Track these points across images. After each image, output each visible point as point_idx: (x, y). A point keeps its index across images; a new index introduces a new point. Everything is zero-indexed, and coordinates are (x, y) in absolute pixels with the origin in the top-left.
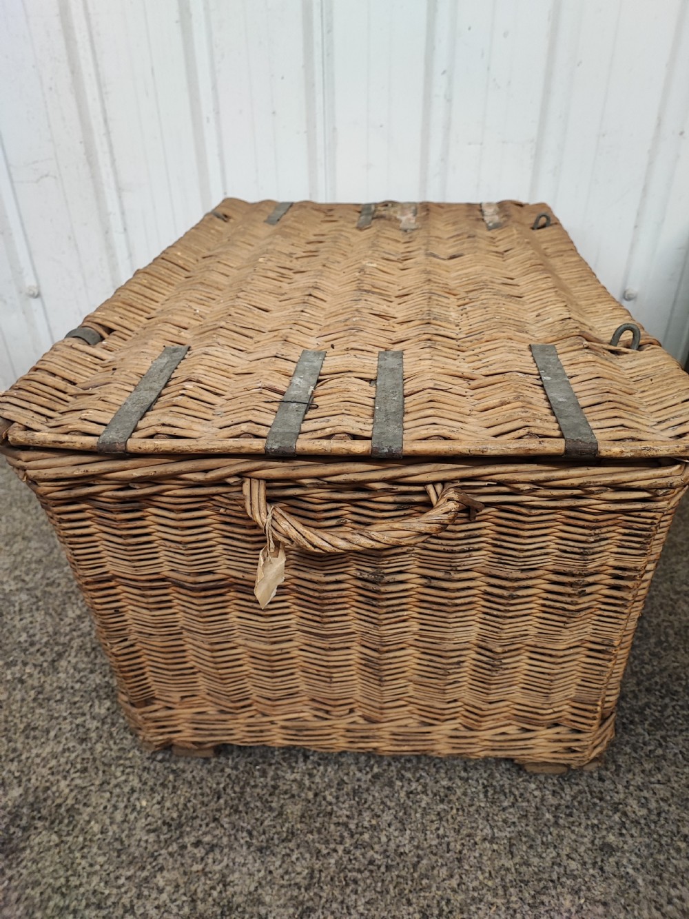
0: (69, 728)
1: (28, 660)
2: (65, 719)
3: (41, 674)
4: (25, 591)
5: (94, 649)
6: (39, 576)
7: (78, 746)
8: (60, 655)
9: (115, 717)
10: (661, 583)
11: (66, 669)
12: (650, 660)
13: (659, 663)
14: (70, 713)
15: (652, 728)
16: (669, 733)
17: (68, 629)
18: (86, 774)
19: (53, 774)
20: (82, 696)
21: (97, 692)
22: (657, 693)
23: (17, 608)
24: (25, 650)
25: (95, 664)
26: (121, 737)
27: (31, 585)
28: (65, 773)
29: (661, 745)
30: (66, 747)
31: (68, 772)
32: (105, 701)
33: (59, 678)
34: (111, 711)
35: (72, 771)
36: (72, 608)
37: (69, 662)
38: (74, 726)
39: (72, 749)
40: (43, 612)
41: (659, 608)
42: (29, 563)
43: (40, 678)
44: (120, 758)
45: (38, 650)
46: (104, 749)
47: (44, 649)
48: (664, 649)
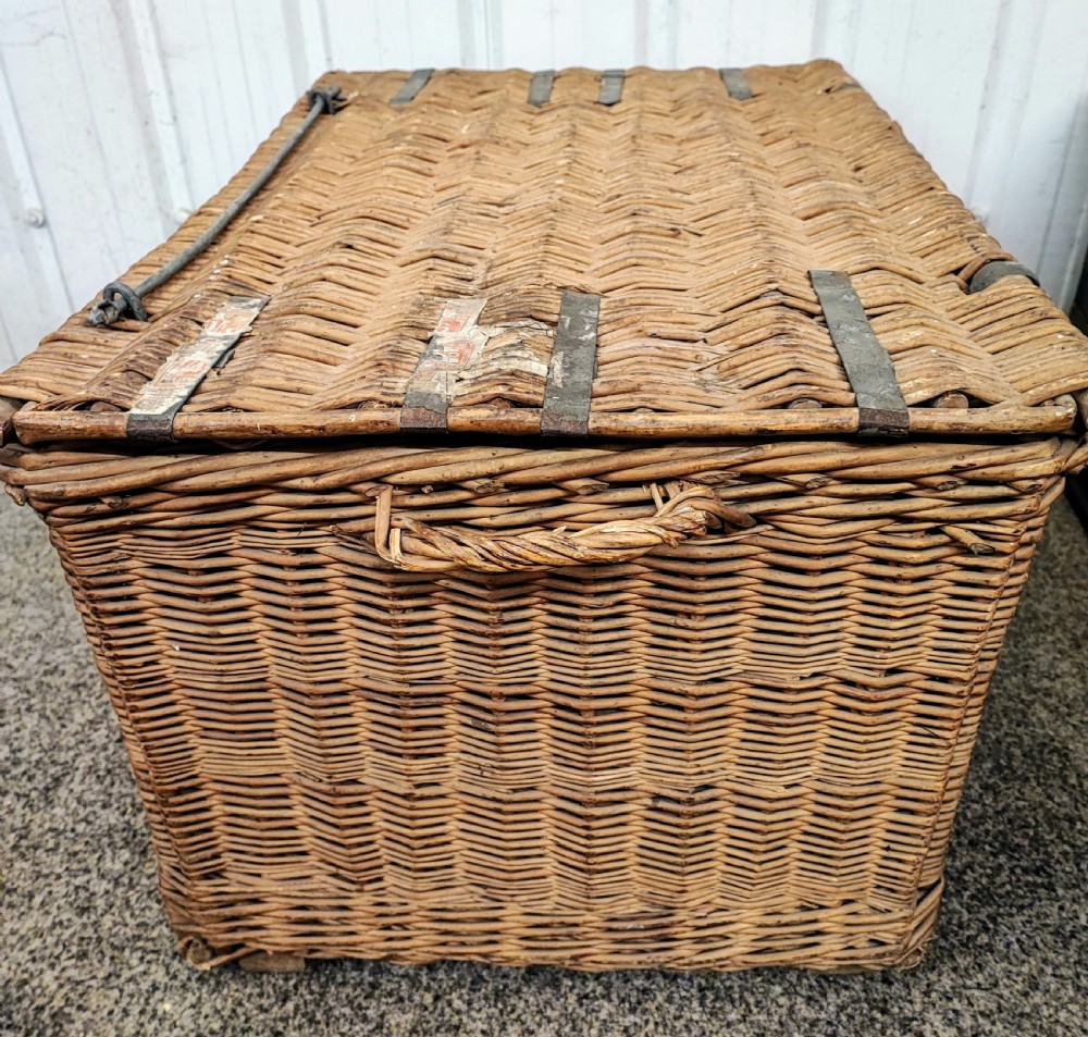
0: (64, 891)
1: (8, 788)
2: (59, 877)
3: (27, 809)
5: (109, 771)
6: (34, 659)
7: (76, 919)
8: (57, 780)
9: (134, 875)
10: (1008, 676)
11: (66, 802)
12: (981, 795)
13: (995, 800)
14: (67, 869)
15: (975, 903)
16: (1001, 910)
17: (72, 741)
18: (85, 961)
19: (34, 960)
20: (87, 843)
21: (110, 836)
22: (987, 848)
25: (110, 795)
26: (143, 905)
27: (20, 673)
28: (52, 960)
29: (987, 929)
30: (57, 920)
31: (58, 958)
32: (123, 851)
33: (54, 816)
34: (129, 866)
35: (64, 956)
36: (81, 709)
37: (71, 791)
38: (71, 888)
39: (66, 923)
40: (36, 715)
41: (1001, 715)
42: (20, 639)
43: (24, 815)
44: (139, 938)
45: (24, 773)
46: (115, 924)
47: (33, 771)
48: (1005, 780)
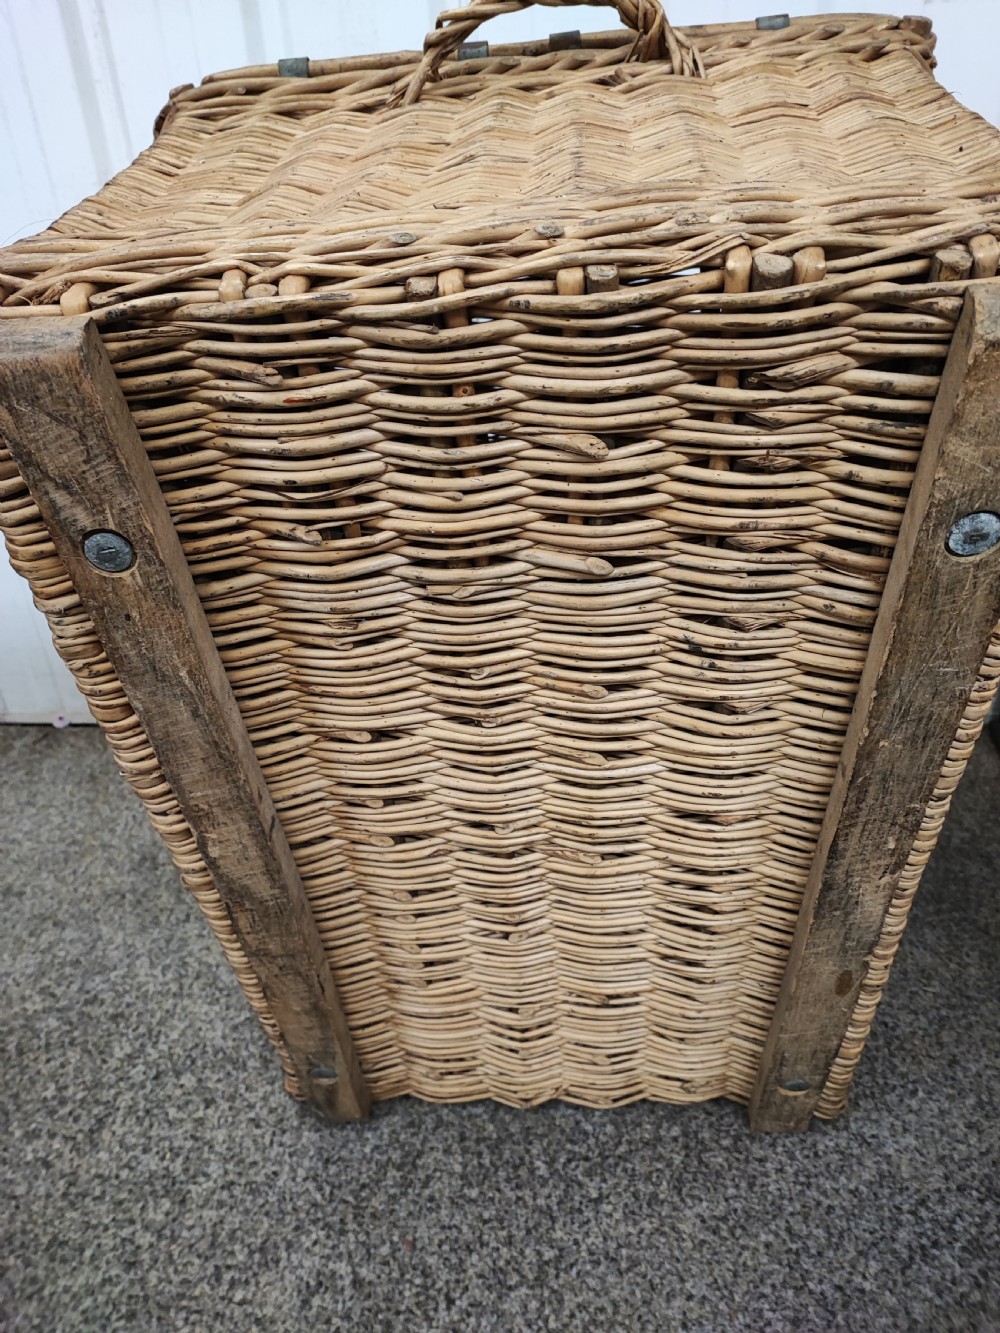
0: (111, 1244)
1: (57, 1129)
2: (106, 1229)
3: (74, 1153)
4: (55, 1013)
5: (147, 1112)
6: (75, 987)
7: (124, 1275)
8: (100, 1121)
9: (176, 1226)
10: (983, 1001)
11: (109, 1145)
12: (966, 1135)
13: (980, 1140)
14: (114, 1220)
17: (113, 1078)
18: (134, 1323)
19: (86, 1321)
20: (130, 1191)
21: (152, 1184)
22: (974, 1193)
23: (43, 1043)
24: (52, 1113)
25: (150, 1138)
26: (185, 1261)
27: (63, 1003)
28: (103, 1321)
30: (107, 1276)
31: (108, 1318)
32: (164, 1200)
33: (99, 1160)
34: (171, 1217)
35: (114, 1317)
36: (120, 1042)
37: (114, 1133)
38: (118, 1240)
39: (115, 1280)
40: (78, 1049)
41: (980, 1044)
42: (62, 965)
43: (72, 1160)
44: (182, 1296)
45: (70, 1113)
46: (160, 1281)
47: (79, 1111)
48: (987, 1117)
